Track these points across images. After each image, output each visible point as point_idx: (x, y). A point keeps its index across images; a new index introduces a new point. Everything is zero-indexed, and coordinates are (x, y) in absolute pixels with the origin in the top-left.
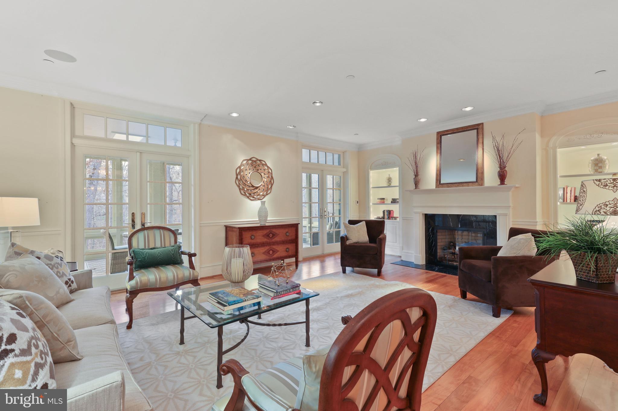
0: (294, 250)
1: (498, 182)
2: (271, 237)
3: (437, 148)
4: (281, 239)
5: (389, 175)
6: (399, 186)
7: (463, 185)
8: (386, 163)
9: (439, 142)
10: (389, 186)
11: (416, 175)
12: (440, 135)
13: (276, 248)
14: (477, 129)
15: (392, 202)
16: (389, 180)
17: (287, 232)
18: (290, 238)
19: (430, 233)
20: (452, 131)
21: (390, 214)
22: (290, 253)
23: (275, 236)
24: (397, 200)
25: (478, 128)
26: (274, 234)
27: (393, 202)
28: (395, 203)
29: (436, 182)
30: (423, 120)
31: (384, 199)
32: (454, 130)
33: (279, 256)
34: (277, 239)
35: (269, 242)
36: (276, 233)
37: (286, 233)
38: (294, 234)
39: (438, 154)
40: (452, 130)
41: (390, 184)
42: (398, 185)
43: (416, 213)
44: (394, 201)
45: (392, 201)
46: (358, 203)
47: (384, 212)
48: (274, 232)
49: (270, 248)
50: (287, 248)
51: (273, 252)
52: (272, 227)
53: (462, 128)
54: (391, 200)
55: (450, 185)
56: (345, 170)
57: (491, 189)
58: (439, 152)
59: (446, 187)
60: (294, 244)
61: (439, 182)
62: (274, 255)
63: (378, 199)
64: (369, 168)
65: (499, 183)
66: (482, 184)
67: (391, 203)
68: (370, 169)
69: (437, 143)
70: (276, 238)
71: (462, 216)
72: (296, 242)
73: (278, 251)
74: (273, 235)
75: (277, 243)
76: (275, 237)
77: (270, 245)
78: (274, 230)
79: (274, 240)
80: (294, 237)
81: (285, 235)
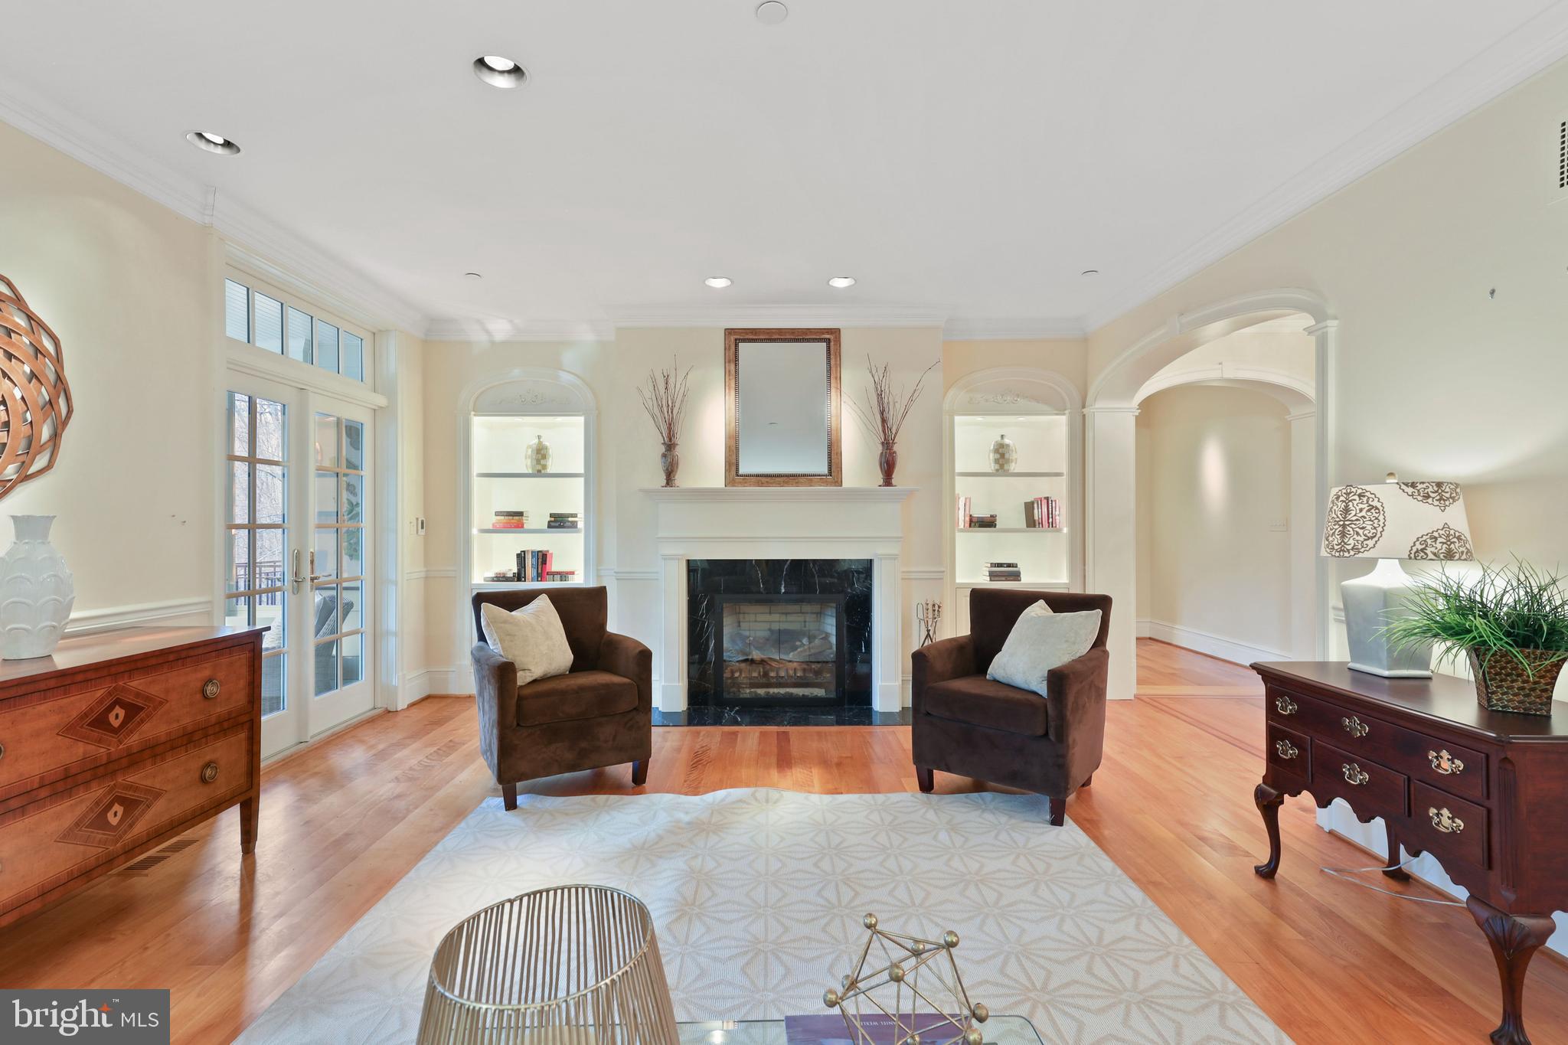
0: (242, 767)
1: (879, 478)
2: (116, 723)
3: (727, 372)
4: (175, 725)
5: (539, 437)
6: (586, 476)
7: (797, 483)
8: (536, 396)
9: (732, 358)
10: (540, 472)
11: (670, 446)
12: (736, 340)
13: (148, 782)
14: (828, 341)
15: (553, 524)
16: (540, 454)
17: (210, 680)
18: (221, 709)
19: (702, 614)
20: (768, 333)
21: (544, 562)
22: (221, 788)
23: (142, 714)
24: (570, 519)
25: (829, 338)
26: (140, 703)
27: (557, 524)
28: (563, 527)
29: (728, 470)
30: (719, 283)
31: (520, 514)
32: (773, 333)
33: (165, 818)
34: (153, 729)
35: (104, 761)
36: (148, 698)
37: (206, 684)
38: (242, 683)
39: (729, 389)
40: (768, 331)
41: (544, 467)
42: (582, 471)
43: (666, 558)
44: (559, 522)
45: (549, 522)
46: (422, 528)
47: (521, 558)
48: (138, 695)
49: (112, 789)
50: (208, 765)
51: (130, 805)
52: (122, 668)
53: (793, 331)
54: (549, 519)
55: (764, 480)
56: (381, 401)
57: (858, 495)
58: (733, 385)
59: (754, 486)
60: (243, 735)
61: (734, 468)
62: (131, 826)
63: (498, 514)
64: (471, 407)
65: (881, 482)
66: (838, 482)
67: (550, 526)
68: (474, 411)
69: (727, 361)
70: (146, 727)
71: (788, 563)
72: (252, 720)
73: (158, 795)
74: (133, 711)
75: (154, 752)
76: (142, 721)
77: (115, 771)
78: (137, 683)
79: (134, 740)
80: (240, 699)
81: (199, 696)
